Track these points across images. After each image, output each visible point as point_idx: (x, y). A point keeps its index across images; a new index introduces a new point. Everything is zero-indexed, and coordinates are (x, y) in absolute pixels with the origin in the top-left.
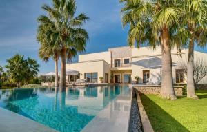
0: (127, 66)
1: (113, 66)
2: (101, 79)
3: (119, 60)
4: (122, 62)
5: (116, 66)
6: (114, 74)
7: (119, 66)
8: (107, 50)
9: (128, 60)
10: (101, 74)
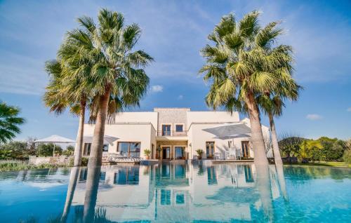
0: (180, 135)
1: (161, 134)
2: (147, 152)
3: (169, 127)
4: (173, 128)
5: (163, 134)
6: (162, 146)
7: (169, 135)
8: (152, 110)
9: (182, 126)
10: (146, 146)
